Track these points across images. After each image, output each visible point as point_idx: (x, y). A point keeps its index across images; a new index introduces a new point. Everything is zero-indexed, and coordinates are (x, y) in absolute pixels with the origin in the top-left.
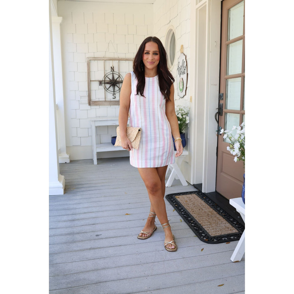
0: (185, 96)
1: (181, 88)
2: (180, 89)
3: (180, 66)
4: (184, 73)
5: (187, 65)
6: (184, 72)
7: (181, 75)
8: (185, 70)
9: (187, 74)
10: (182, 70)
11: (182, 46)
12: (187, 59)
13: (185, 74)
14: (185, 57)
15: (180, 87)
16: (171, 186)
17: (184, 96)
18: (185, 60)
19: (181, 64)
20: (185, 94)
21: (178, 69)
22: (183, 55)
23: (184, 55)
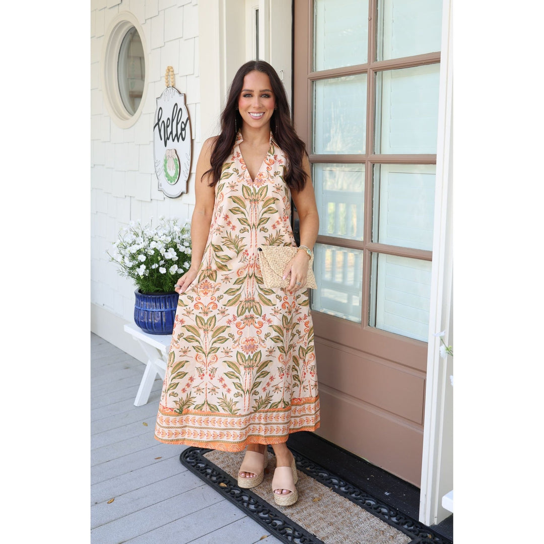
0: (184, 195)
1: (172, 173)
2: (167, 175)
3: (164, 118)
4: (179, 137)
5: (189, 119)
6: (181, 134)
7: (170, 142)
8: (183, 129)
9: (192, 141)
10: (175, 129)
11: (170, 70)
12: (187, 103)
13: (183, 139)
14: (183, 97)
15: (165, 170)
16: (147, 403)
17: (182, 193)
18: (181, 105)
19: (167, 115)
20: (184, 190)
21: (158, 124)
22: (177, 94)
23: (180, 93)
